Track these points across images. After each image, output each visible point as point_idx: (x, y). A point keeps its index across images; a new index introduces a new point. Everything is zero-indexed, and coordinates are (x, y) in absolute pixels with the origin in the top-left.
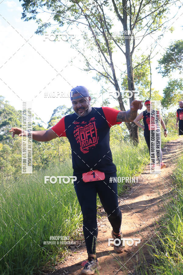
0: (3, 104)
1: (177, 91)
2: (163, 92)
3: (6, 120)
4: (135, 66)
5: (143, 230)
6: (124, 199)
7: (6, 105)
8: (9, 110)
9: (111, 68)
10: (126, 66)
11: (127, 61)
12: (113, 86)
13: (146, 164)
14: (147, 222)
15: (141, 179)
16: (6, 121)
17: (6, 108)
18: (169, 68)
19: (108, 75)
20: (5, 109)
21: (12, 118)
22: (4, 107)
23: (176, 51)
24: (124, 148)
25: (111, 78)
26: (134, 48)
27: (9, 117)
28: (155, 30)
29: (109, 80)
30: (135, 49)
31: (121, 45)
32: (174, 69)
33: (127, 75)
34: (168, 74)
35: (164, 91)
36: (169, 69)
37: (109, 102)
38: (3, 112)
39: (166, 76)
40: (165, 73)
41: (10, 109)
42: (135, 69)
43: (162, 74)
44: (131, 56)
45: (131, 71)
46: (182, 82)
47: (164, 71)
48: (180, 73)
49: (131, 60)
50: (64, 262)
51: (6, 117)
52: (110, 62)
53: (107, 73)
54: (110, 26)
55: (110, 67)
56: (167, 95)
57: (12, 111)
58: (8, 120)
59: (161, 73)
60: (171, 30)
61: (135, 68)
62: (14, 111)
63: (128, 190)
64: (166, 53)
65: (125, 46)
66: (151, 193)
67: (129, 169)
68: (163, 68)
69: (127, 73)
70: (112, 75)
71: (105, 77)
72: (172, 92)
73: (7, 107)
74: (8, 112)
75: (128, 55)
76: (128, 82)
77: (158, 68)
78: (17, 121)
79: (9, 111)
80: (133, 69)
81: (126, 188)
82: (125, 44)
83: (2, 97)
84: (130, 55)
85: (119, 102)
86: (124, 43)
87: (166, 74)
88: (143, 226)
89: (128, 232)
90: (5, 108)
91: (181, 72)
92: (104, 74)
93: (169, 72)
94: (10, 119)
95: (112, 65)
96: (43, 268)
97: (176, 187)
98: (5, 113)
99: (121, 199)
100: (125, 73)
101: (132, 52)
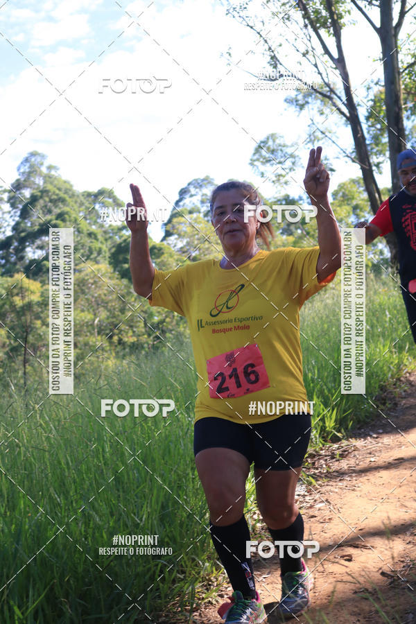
0: (40, 175)
3: (49, 217)
4: (405, 66)
7: (50, 177)
8: (57, 192)
9: (337, 72)
10: (381, 65)
11: (384, 52)
12: (345, 120)
16: (51, 220)
17: (49, 187)
19: (332, 91)
20: (47, 189)
21: (67, 213)
22: (45, 183)
25: (339, 98)
26: (403, 13)
27: (57, 211)
29: (334, 104)
30: (408, 18)
31: (368, 6)
33: (383, 89)
37: (333, 167)
38: (41, 197)
41: (59, 189)
42: (407, 74)
44: (396, 35)
45: (395, 78)
49: (396, 47)
50: (217, 601)
51: (50, 212)
52: (336, 56)
53: (328, 85)
55: (336, 68)
57: (66, 193)
58: (54, 217)
61: (405, 69)
62: (70, 193)
65: (379, 9)
69: (383, 84)
70: (341, 92)
73: (51, 183)
74: (54, 197)
75: (388, 34)
76: (387, 110)
78: (78, 222)
79: (57, 195)
80: (399, 73)
82: (378, 3)
83: (39, 154)
84: (393, 32)
85: (362, 168)
90: (45, 185)
94: (61, 216)
95: (340, 62)
96: (161, 616)
98: (47, 199)
100: (377, 84)
101: (399, 24)
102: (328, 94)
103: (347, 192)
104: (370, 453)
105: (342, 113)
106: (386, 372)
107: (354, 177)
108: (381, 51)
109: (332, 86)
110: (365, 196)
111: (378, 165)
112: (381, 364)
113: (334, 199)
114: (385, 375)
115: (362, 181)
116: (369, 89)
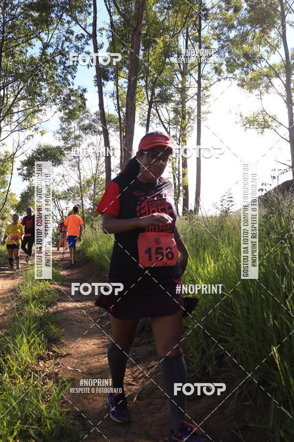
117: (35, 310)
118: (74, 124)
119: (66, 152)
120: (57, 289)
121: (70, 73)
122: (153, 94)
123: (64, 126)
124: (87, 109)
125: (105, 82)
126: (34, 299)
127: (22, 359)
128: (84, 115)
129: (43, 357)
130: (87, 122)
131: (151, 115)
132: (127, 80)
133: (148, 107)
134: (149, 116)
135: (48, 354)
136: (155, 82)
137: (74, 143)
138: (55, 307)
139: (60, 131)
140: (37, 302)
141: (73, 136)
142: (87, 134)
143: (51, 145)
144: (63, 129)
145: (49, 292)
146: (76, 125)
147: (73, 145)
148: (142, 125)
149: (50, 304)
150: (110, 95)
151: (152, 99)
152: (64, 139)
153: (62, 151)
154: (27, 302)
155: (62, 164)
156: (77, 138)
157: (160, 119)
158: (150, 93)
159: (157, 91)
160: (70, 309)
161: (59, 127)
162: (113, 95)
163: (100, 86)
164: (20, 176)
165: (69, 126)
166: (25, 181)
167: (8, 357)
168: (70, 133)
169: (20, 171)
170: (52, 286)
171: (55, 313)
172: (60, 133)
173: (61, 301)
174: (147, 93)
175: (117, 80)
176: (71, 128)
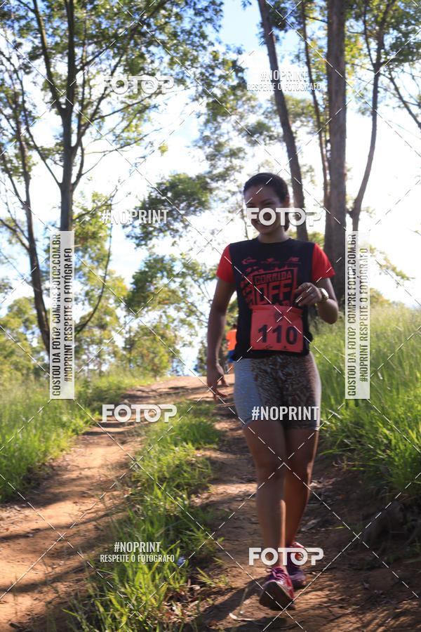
1: (161, 282)
2: (132, 281)
4: (77, 215)
5: (58, 578)
6: (23, 507)
9: (24, 212)
10: (59, 211)
11: (62, 203)
12: (25, 251)
13: (79, 433)
14: (68, 562)
15: (65, 463)
18: (151, 229)
19: (17, 225)
23: (169, 195)
24: (33, 393)
25: (24, 235)
26: (80, 175)
28: (129, 144)
29: (18, 237)
30: (82, 179)
32: (161, 235)
34: (146, 242)
35: (134, 277)
36: (151, 233)
37: (13, 286)
39: (142, 245)
40: (142, 240)
42: (78, 222)
43: (134, 240)
44: (73, 190)
45: (69, 223)
46: (174, 263)
47: (139, 236)
48: (173, 245)
49: (72, 200)
52: (24, 199)
53: (14, 221)
54: (34, 119)
55: (23, 209)
56: (139, 288)
59: (133, 237)
60: (163, 150)
61: (77, 218)
63: (33, 488)
64: (149, 197)
65: (62, 168)
66: (84, 497)
67: (40, 441)
68: (138, 228)
70: (25, 228)
71: (9, 230)
72: (151, 282)
75: (67, 188)
77: (127, 226)
80: (72, 221)
81: (29, 483)
82: (62, 164)
84: (71, 188)
85: (35, 291)
86: (60, 161)
87: (143, 242)
88: (58, 570)
89: (23, 582)
91: (175, 242)
92: (7, 223)
93: (151, 239)
95: (26, 205)
97: (139, 488)
99: (16, 507)
100: (53, 226)
101: (76, 183)
102: (14, 228)
103: (21, 307)
104: (12, 523)
105: (23, 245)
106: (34, 457)
107: (27, 296)
108: (60, 201)
109: (17, 222)
110: (35, 312)
111: (48, 290)
112: (30, 450)
113: (9, 311)
114: (32, 459)
115: (33, 301)
116: (47, 228)
117: (166, 502)
118: (227, 126)
119: (214, 185)
120: (209, 459)
121: (210, 20)
122: (381, 45)
123: (207, 133)
124: (249, 94)
125: (281, 34)
126: (162, 480)
127: (138, 600)
128: (246, 107)
129: (182, 596)
130: (252, 120)
131: (379, 89)
132: (324, 25)
133: (372, 75)
134: (376, 92)
135: (191, 590)
136: (384, 19)
137: (228, 164)
138: (205, 495)
139: (201, 143)
140: (168, 486)
141: (226, 150)
142: (254, 143)
143: (184, 174)
144: (206, 140)
145: (192, 465)
146: (231, 129)
147: (227, 169)
148: (363, 113)
149: (195, 490)
150: (292, 57)
151: (379, 57)
152: (211, 157)
153: (207, 183)
154: (149, 486)
155: (209, 208)
156: (234, 154)
157: (401, 98)
158: (374, 45)
159: (389, 40)
160: (234, 498)
161: (197, 136)
162: (298, 57)
163: (270, 42)
164: (129, 239)
165: (217, 132)
166: (139, 249)
167: (111, 596)
168: (219, 147)
169: (128, 230)
170: (199, 454)
171: (204, 507)
172: (200, 147)
173: (217, 481)
174: (368, 47)
175: (305, 25)
176: (221, 135)
